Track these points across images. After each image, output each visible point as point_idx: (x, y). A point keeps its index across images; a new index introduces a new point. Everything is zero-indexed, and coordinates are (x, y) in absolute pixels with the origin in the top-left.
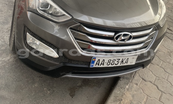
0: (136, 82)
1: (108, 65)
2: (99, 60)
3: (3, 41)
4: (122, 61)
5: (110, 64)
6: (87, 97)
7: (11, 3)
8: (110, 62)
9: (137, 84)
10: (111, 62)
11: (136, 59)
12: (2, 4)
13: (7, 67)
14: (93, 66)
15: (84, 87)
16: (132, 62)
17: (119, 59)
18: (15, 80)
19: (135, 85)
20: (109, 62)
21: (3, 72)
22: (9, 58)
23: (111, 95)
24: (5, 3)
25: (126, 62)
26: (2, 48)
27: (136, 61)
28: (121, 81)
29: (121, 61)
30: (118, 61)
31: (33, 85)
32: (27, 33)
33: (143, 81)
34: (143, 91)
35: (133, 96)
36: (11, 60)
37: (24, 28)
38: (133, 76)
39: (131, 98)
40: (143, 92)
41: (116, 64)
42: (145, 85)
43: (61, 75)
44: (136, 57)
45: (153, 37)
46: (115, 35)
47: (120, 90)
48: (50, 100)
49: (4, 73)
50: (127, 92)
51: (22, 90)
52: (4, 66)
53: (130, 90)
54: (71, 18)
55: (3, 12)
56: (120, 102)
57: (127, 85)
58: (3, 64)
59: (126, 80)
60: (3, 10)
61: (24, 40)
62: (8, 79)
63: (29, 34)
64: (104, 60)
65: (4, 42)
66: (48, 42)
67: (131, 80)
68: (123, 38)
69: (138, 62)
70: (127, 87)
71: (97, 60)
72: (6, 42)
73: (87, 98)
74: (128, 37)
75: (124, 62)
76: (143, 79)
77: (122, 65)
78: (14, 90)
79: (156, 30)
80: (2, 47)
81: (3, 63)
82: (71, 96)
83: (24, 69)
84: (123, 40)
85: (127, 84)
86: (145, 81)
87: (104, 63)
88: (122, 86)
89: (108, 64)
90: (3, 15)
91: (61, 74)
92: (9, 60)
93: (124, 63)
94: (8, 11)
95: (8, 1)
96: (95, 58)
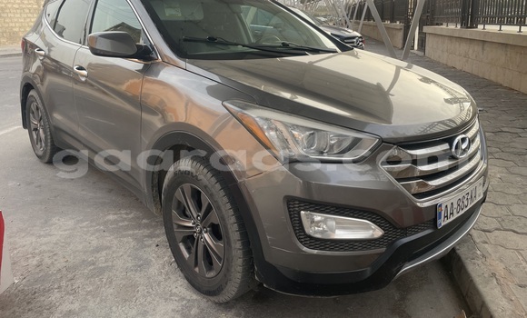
0: (481, 240)
1: (458, 212)
3: (177, 299)
4: (471, 197)
5: (460, 209)
7: (111, 224)
9: (486, 242)
10: (461, 204)
11: (482, 184)
12: (92, 234)
14: (440, 224)
16: (480, 193)
19: (486, 245)
20: (458, 205)
24: (98, 231)
25: (474, 198)
26: (192, 312)
28: (459, 249)
30: (467, 199)
32: (302, 212)
33: (487, 233)
35: (501, 261)
39: (503, 265)
41: (466, 207)
47: (475, 264)
50: (488, 260)
55: (114, 249)
56: (496, 278)
57: (476, 250)
59: (465, 245)
60: (109, 245)
61: (296, 234)
63: (307, 213)
64: (452, 204)
65: (183, 299)
67: (472, 241)
70: (478, 252)
71: (443, 208)
72: (188, 298)
73: (433, 310)
74: (467, 142)
77: (472, 204)
80: (189, 311)
85: (474, 248)
87: (453, 211)
88: (470, 255)
90: (121, 253)
94: (120, 241)
95: (98, 224)
96: (441, 205)
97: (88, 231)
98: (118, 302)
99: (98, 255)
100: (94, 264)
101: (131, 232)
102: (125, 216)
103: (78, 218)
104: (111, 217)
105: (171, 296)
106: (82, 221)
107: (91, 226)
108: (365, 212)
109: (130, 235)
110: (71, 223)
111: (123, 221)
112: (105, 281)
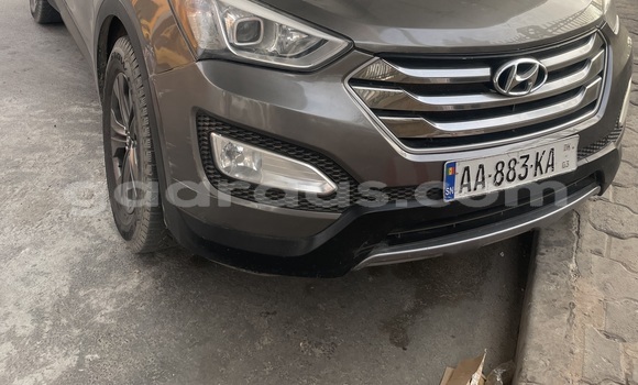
0: (594, 247)
1: (499, 184)
2: (467, 169)
3: (90, 235)
4: (538, 164)
5: (502, 179)
6: (453, 337)
7: (69, 119)
8: (501, 172)
9: (599, 253)
10: (505, 171)
11: (576, 149)
12: (40, 128)
13: (143, 308)
14: (452, 196)
15: (428, 311)
16: (567, 162)
17: (528, 157)
18: (188, 341)
19: (595, 258)
20: (498, 172)
21: (134, 327)
22: (135, 281)
23: (530, 301)
24: (48, 124)
25: (548, 166)
26: (99, 258)
27: (579, 159)
28: (543, 254)
29: (531, 162)
30: (524, 165)
31: (257, 343)
32: (213, 134)
33: (613, 239)
34: (625, 266)
35: (604, 288)
36: (146, 286)
37: (198, 121)
38: (578, 233)
39: (602, 295)
40: (630, 270)
41: (521, 178)
42: (625, 248)
43: (356, 255)
44: (574, 142)
45: (602, 72)
46: (493, 72)
47: (553, 282)
48: (333, 372)
49: (137, 329)
50: (580, 281)
51: (225, 366)
52: (130, 308)
53: (583, 272)
54: (346, 45)
55: (53, 152)
56: (571, 313)
57: (571, 261)
58: (126, 305)
59: (558, 248)
60: (50, 145)
61: (204, 166)
62: (161, 345)
63: (220, 136)
64: (481, 167)
65: (98, 237)
66: (291, 145)
67: (575, 245)
68: (519, 79)
69: (584, 161)
70: (572, 266)
71: (459, 170)
72: (106, 238)
73: (453, 340)
74: (533, 73)
75: (544, 165)
76: (611, 234)
77: (539, 177)
78: (197, 373)
79: (603, 47)
80: (96, 255)
81: (121, 302)
82: (397, 345)
83: (202, 303)
84: (522, 86)
85: (570, 258)
86: (620, 237)
87: (483, 179)
88: (555, 267)
89: (498, 180)
90: (58, 160)
91: (356, 253)
92: (138, 287)
93: (544, 169)
94: (67, 144)
95: (54, 116)
96: (453, 165)
97: (36, 122)
98: (16, 222)
99: (28, 157)
100: (17, 167)
101: (87, 134)
102: (93, 111)
103: (35, 104)
104: (75, 109)
105: (85, 229)
106: (37, 108)
107: (45, 117)
108: (307, 150)
109: (83, 138)
110: (21, 108)
111: (86, 117)
112: (17, 190)
